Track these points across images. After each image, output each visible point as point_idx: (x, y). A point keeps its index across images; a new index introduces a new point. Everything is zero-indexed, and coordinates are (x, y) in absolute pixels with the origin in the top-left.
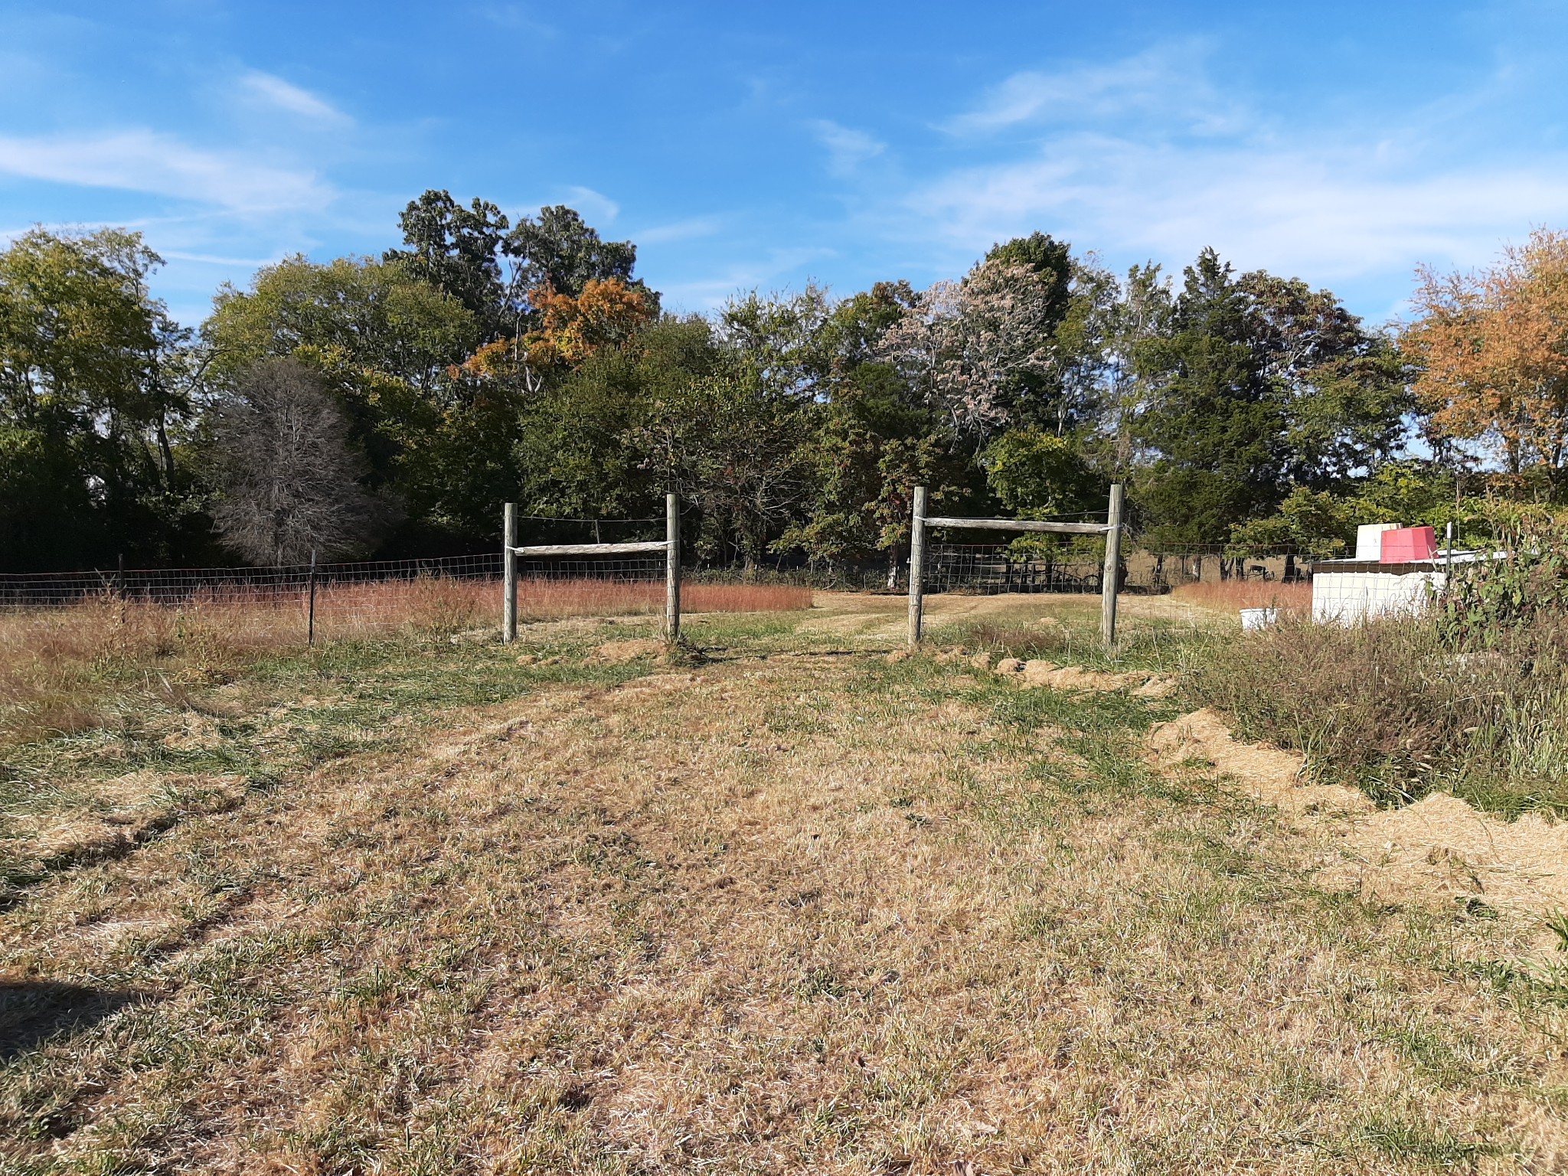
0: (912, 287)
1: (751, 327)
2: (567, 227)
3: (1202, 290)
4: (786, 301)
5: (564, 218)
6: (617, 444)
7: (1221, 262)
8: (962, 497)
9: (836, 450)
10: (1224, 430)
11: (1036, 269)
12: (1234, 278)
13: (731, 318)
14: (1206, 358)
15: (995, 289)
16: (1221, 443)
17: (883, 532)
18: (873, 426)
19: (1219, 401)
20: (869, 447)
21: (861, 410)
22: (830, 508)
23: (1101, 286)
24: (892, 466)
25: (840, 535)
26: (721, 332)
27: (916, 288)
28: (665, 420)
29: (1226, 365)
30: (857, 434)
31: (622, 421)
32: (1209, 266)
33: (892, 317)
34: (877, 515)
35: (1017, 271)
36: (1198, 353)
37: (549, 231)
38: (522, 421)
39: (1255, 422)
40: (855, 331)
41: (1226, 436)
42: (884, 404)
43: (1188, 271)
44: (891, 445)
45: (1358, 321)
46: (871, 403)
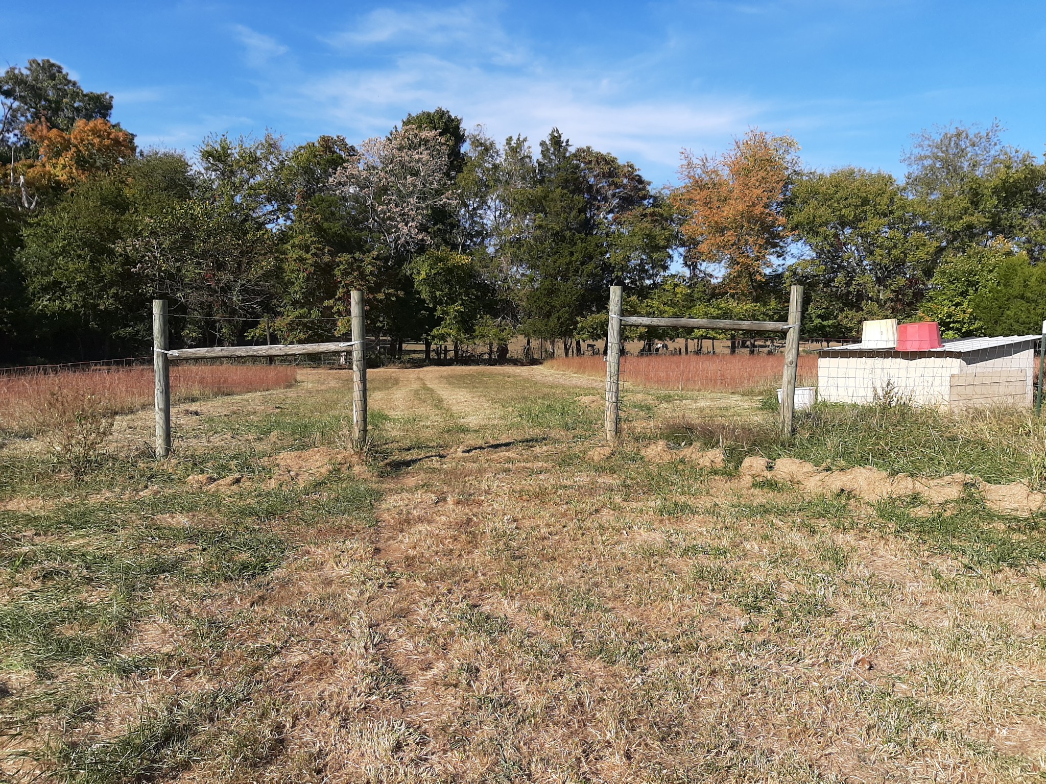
0: (347, 141)
1: (225, 163)
2: (53, 77)
3: (553, 157)
4: (249, 145)
5: (50, 70)
6: (111, 253)
7: (564, 139)
8: (397, 297)
9: (302, 260)
10: (572, 254)
11: (441, 134)
12: (572, 150)
13: (207, 155)
14: (559, 205)
15: (413, 147)
16: (571, 262)
17: (339, 323)
18: (328, 242)
19: (568, 234)
20: (327, 259)
21: (319, 230)
22: (295, 303)
23: (487, 148)
24: (345, 273)
25: (305, 325)
26: (197, 166)
27: (350, 142)
28: (153, 233)
29: (571, 209)
30: (317, 248)
31: (115, 235)
32: (556, 140)
33: (337, 163)
34: (335, 310)
35: (428, 134)
36: (553, 200)
37: (36, 79)
38: (25, 232)
39: (591, 249)
40: (307, 171)
41: (574, 258)
42: (336, 227)
43: (543, 144)
44: (344, 257)
45: (649, 183)
46: (325, 225)
